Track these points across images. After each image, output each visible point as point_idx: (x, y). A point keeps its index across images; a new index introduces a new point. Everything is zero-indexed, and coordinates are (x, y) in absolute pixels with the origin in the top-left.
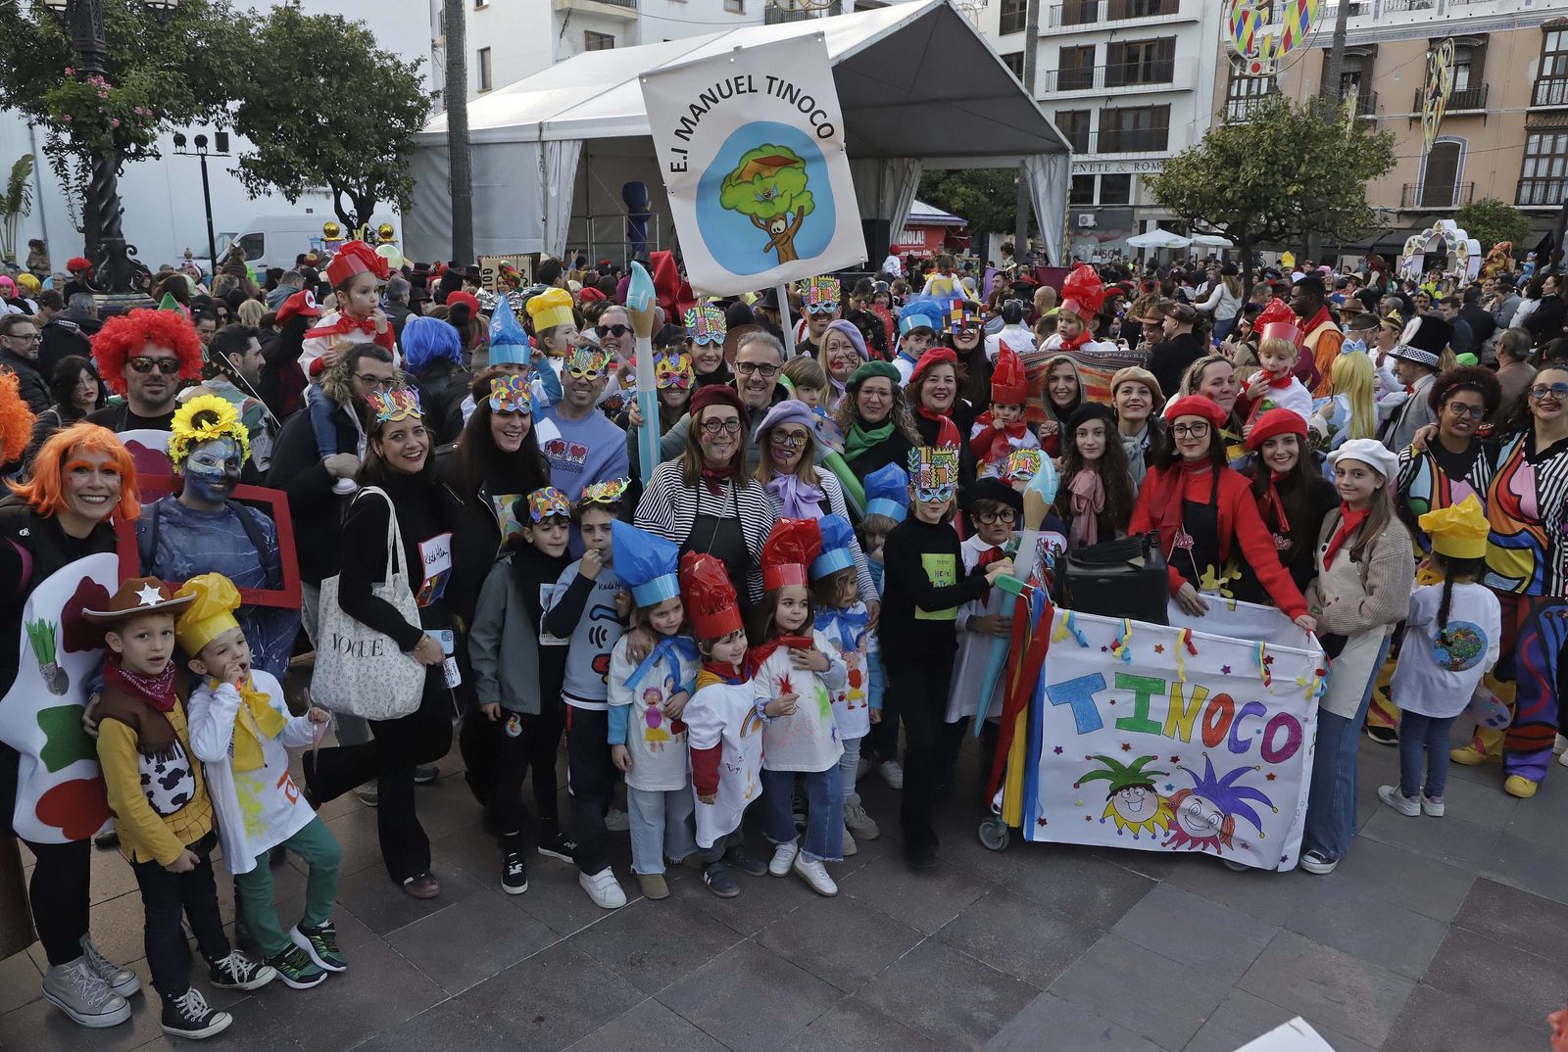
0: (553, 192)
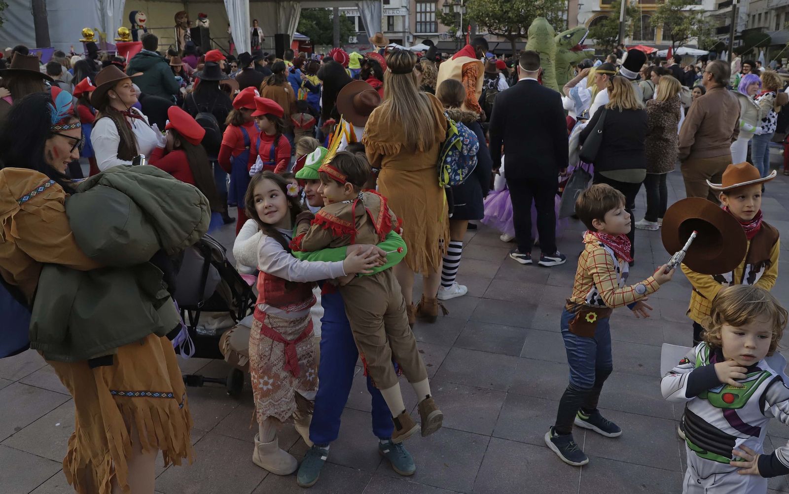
0: (110, 13)
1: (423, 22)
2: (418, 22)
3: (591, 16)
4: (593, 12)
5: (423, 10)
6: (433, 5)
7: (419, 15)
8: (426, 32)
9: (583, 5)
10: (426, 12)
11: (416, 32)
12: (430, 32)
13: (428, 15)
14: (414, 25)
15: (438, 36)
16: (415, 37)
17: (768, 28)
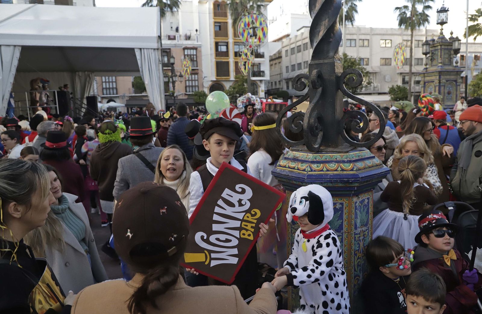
1: (108, 88)
2: (104, 88)
3: (210, 83)
4: (211, 81)
5: (107, 80)
6: (114, 78)
7: (104, 84)
8: (110, 94)
9: (206, 77)
10: (109, 82)
11: (103, 94)
12: (113, 94)
13: (111, 84)
14: (102, 90)
15: (118, 97)
16: (103, 98)
17: (282, 88)
